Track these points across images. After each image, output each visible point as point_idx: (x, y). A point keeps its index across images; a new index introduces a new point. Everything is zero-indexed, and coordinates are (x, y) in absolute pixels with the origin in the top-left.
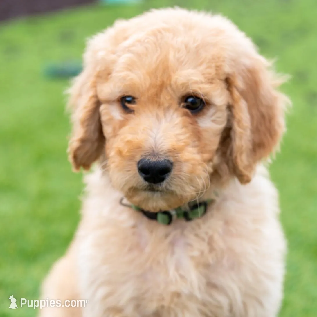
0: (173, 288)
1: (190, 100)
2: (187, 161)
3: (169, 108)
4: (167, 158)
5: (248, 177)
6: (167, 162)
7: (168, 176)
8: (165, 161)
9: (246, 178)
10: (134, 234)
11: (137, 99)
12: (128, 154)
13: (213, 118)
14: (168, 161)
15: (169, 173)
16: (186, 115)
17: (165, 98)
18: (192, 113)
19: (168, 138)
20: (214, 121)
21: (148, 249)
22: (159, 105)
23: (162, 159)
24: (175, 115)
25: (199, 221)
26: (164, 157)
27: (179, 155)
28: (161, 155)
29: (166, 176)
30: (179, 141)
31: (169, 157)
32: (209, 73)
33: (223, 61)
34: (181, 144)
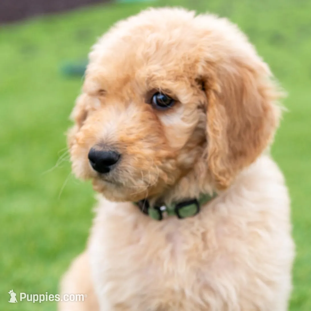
2: (134, 154)
3: (131, 100)
4: (113, 150)
7: (113, 167)
8: (110, 152)
12: (82, 142)
13: (182, 116)
15: (114, 165)
16: (147, 109)
17: (126, 91)
18: (154, 108)
19: (121, 130)
20: (183, 119)
22: (122, 99)
23: (107, 150)
26: (110, 148)
27: (126, 148)
28: (107, 146)
29: (111, 167)
30: (131, 134)
31: (116, 149)
32: (175, 71)
33: (196, 61)
34: (132, 137)
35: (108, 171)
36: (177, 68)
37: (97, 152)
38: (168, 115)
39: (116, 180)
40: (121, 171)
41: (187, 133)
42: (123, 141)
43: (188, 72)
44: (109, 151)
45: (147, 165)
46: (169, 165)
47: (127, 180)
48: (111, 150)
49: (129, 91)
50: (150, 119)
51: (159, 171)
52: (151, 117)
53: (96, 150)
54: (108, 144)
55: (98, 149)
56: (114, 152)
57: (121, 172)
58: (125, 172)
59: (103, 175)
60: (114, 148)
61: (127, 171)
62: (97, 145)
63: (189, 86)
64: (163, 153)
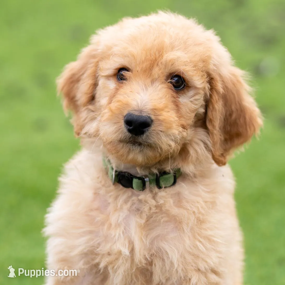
7: (148, 130)
8: (146, 116)
14: (149, 117)
20: (191, 102)
29: (145, 129)
31: (150, 115)
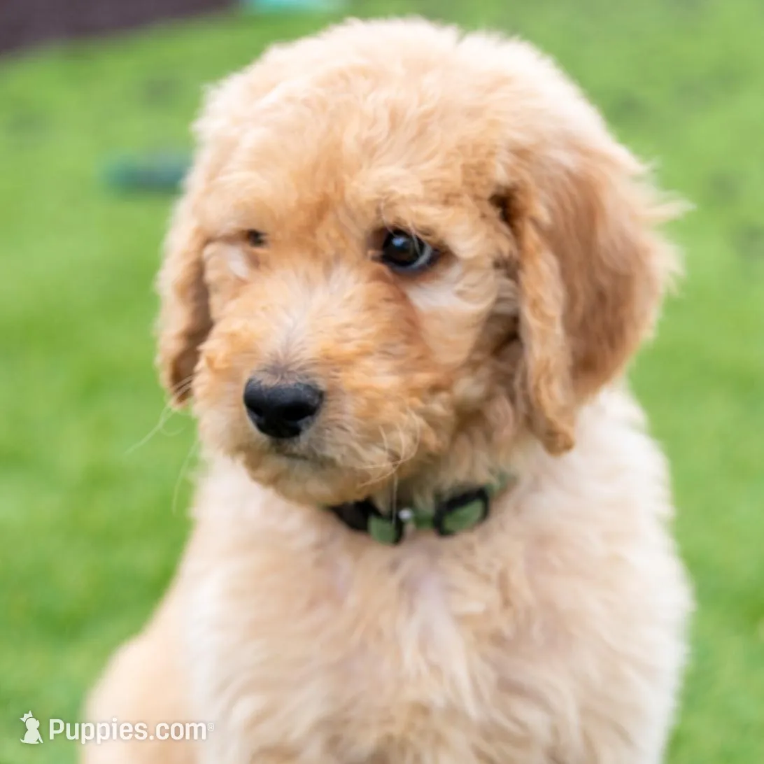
0: (411, 694)
1: (398, 241)
2: (356, 391)
3: (338, 257)
4: (306, 381)
5: (566, 436)
6: (302, 389)
7: (308, 424)
8: (298, 387)
9: (561, 441)
10: (319, 563)
11: (265, 234)
12: (224, 366)
13: (459, 287)
16: (378, 277)
17: (327, 233)
18: (394, 272)
19: (321, 332)
20: (460, 294)
21: (352, 600)
22: (315, 252)
23: (291, 383)
24: (351, 278)
25: (471, 537)
26: (297, 377)
27: (337, 375)
28: (289, 372)
29: (301, 423)
30: (348, 340)
31: (312, 379)
32: (443, 181)
33: (491, 154)
34: (349, 348)
35: (296, 432)
36: (446, 174)
37: (266, 389)
38: (423, 284)
39: (319, 452)
40: (328, 428)
41: (474, 326)
42: (328, 358)
43: (473, 185)
44: (295, 386)
45: (389, 411)
46: (439, 407)
47: (344, 450)
48: (300, 381)
49: (334, 234)
50: (388, 300)
51: (419, 422)
52: (390, 296)
53: (262, 384)
54: (291, 369)
55: (269, 381)
56: (308, 387)
57: (328, 432)
58: (336, 430)
59: (286, 442)
60: (307, 377)
61: (343, 428)
62: (265, 370)
63: (477, 215)
64: (423, 378)
